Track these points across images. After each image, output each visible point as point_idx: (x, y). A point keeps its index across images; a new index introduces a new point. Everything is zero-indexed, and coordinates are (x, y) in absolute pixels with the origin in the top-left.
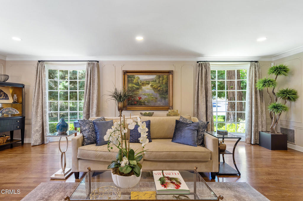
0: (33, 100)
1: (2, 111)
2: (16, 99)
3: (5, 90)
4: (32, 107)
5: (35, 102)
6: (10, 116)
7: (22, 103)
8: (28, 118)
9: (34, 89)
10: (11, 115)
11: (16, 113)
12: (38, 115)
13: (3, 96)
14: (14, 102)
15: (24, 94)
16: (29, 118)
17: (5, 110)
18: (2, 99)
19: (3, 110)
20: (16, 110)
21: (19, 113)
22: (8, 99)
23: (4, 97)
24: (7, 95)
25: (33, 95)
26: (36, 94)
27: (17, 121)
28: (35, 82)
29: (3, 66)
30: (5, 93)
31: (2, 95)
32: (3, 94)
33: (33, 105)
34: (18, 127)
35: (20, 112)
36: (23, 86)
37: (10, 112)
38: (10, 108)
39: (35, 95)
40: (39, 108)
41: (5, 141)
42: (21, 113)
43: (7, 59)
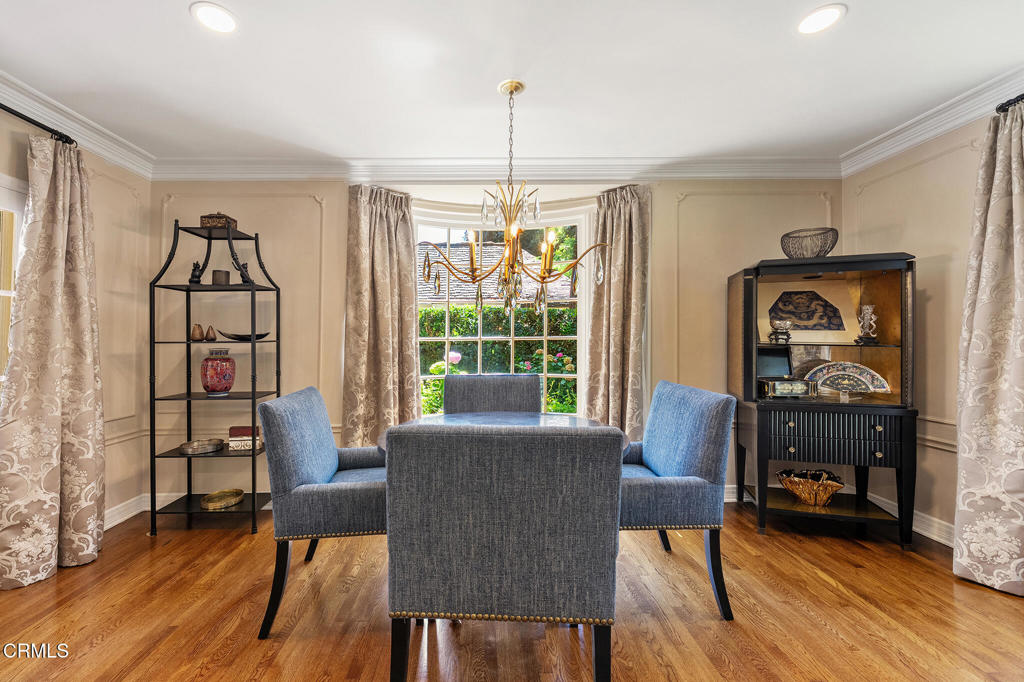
0: (964, 328)
1: (815, 373)
2: (871, 326)
3: (830, 293)
4: (962, 367)
5: (982, 338)
6: (845, 399)
7: (902, 344)
8: (944, 416)
9: (969, 267)
10: (851, 395)
11: (872, 389)
12: (1002, 415)
13: (818, 315)
14: (865, 341)
15: (910, 301)
16: (946, 421)
17: (825, 371)
18: (814, 328)
19: (821, 370)
20: (873, 376)
21: (888, 388)
22: (840, 327)
23: (821, 318)
24: (835, 311)
25: (967, 303)
26: (984, 296)
27: (874, 427)
28: (977, 231)
29: (828, 203)
30: (826, 305)
31: (814, 312)
32: (818, 307)
33: (962, 355)
34: (879, 455)
35: (893, 386)
36: (906, 263)
37: (846, 382)
38: (849, 364)
39: (974, 304)
40: (1006, 376)
41: (824, 497)
42: (898, 390)
43: (847, 170)
